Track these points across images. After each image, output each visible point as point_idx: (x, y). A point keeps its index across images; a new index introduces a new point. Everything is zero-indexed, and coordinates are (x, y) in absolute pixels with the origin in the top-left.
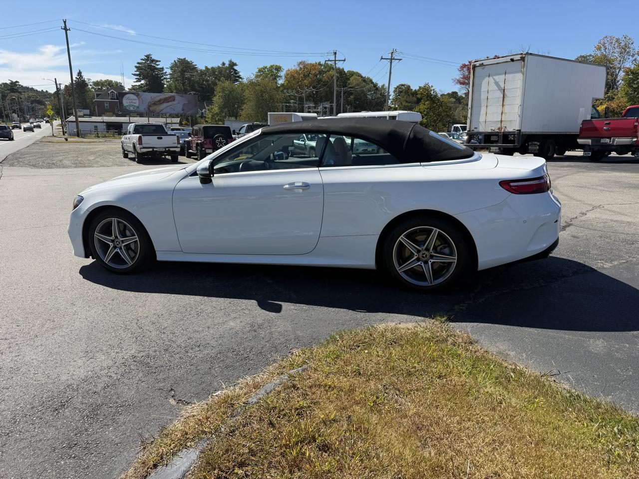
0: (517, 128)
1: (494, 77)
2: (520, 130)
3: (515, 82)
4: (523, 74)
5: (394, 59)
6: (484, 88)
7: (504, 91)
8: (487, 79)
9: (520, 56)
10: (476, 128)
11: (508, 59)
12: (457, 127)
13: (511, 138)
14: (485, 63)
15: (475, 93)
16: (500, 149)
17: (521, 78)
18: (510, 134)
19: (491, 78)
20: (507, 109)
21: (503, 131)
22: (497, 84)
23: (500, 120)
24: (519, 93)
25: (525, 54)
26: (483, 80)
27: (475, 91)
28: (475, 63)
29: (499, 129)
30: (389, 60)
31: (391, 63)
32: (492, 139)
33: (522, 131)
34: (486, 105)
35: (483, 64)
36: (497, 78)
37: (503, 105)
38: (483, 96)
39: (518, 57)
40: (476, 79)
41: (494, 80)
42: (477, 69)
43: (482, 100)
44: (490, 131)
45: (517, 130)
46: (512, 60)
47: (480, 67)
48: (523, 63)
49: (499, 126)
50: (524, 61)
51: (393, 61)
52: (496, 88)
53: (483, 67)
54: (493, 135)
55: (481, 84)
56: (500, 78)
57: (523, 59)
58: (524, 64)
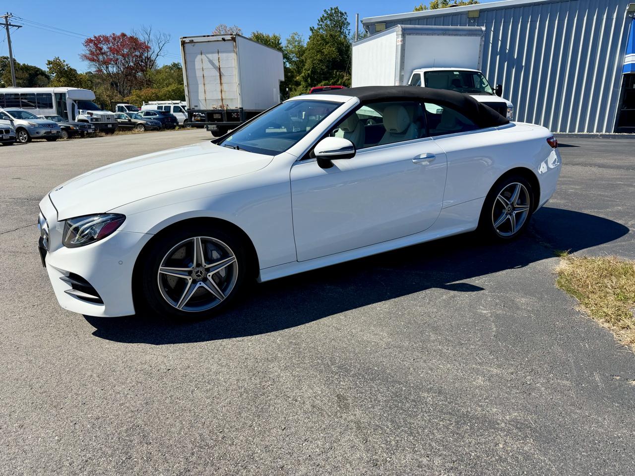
0: (239, 106)
1: (207, 55)
2: (242, 108)
3: (230, 61)
4: (236, 54)
5: (10, 25)
6: (198, 65)
7: (220, 70)
8: (199, 57)
9: (231, 36)
10: (196, 106)
11: (220, 38)
12: (122, 107)
13: (234, 115)
14: (195, 40)
15: (189, 71)
16: (217, 127)
17: (236, 58)
18: (233, 111)
19: (203, 56)
20: (225, 87)
21: (225, 109)
22: (211, 62)
23: (220, 98)
24: (236, 72)
25: (236, 35)
26: (196, 57)
27: (188, 68)
28: (184, 39)
29: (221, 107)
30: (4, 26)
31: (7, 29)
32: (215, 117)
33: (244, 109)
34: (203, 83)
35: (193, 41)
36: (210, 56)
37: (221, 84)
38: (199, 74)
39: (229, 37)
40: (187, 55)
41: (207, 58)
42: (186, 45)
43: (198, 78)
44: (212, 109)
45: (240, 108)
46: (224, 40)
47: (190, 44)
48: (234, 43)
49: (220, 104)
50: (235, 42)
51: (9, 27)
52: (211, 67)
53: (193, 44)
54: (215, 113)
55: (195, 61)
56: (214, 57)
57: (234, 39)
58: (236, 44)
